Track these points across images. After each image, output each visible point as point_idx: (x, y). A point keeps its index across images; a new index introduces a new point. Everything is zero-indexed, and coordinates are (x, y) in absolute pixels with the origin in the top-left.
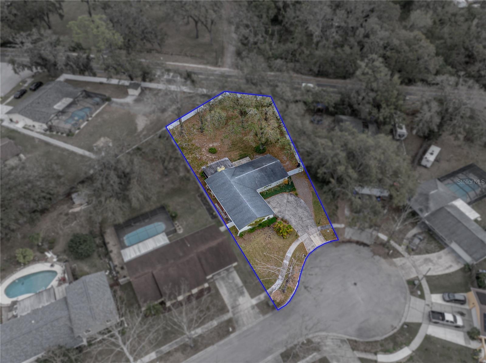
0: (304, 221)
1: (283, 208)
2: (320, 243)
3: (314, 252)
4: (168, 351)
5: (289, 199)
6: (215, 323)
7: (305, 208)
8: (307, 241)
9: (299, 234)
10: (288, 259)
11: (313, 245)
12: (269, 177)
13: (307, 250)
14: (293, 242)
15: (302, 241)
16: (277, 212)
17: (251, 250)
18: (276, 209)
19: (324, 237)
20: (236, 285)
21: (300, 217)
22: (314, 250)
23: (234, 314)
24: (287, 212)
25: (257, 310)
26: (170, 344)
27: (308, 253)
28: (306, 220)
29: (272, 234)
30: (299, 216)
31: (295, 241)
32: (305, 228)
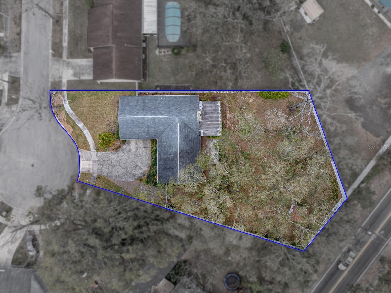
0: (109, 167)
1: (132, 156)
2: (82, 166)
3: (77, 155)
4: (64, 4)
5: (139, 168)
6: (65, 44)
7: (122, 178)
8: (89, 155)
9: (99, 153)
10: (82, 128)
11: (83, 158)
12: (166, 160)
13: (82, 150)
14: (95, 142)
15: (91, 150)
16: (130, 148)
17: (105, 102)
18: (135, 149)
19: (86, 173)
20: (83, 74)
21: (114, 165)
22: (79, 156)
23: (63, 61)
24: (126, 157)
25: (57, 80)
26: (68, 8)
27: (79, 149)
28: (109, 168)
29: (111, 129)
30: (117, 165)
31: (95, 145)
32: (101, 162)
